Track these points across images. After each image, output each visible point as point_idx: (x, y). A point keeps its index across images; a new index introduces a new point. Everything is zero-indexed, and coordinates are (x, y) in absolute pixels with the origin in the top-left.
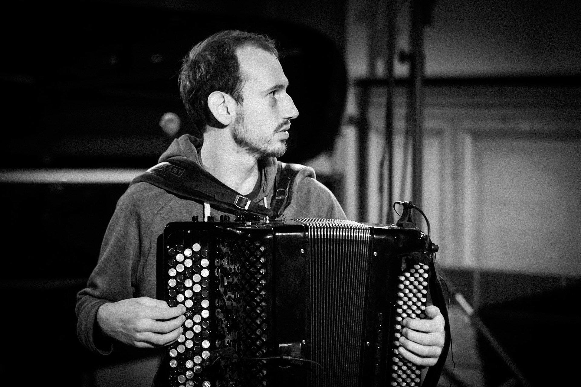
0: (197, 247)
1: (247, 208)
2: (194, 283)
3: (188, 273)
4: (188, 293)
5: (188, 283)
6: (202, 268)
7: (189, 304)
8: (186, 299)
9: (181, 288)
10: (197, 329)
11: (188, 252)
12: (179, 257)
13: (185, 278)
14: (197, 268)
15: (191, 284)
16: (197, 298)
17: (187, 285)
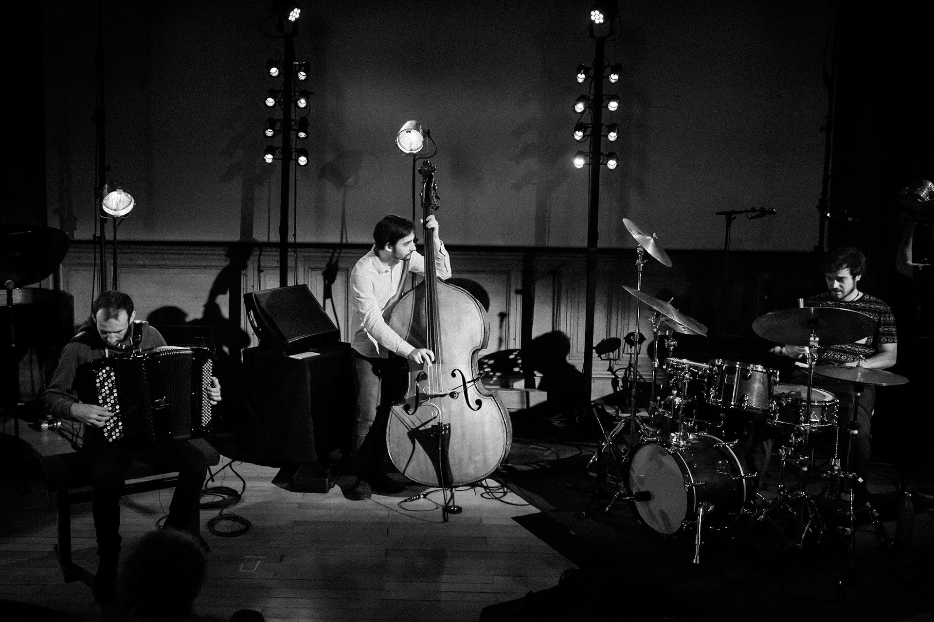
0: (108, 368)
1: (123, 348)
2: (109, 383)
3: (105, 380)
4: (106, 388)
5: (106, 384)
6: (111, 376)
7: (108, 392)
8: (106, 390)
9: (103, 386)
10: (113, 402)
11: (104, 371)
12: (100, 374)
13: (104, 382)
14: (109, 377)
16: (111, 389)
17: (105, 385)
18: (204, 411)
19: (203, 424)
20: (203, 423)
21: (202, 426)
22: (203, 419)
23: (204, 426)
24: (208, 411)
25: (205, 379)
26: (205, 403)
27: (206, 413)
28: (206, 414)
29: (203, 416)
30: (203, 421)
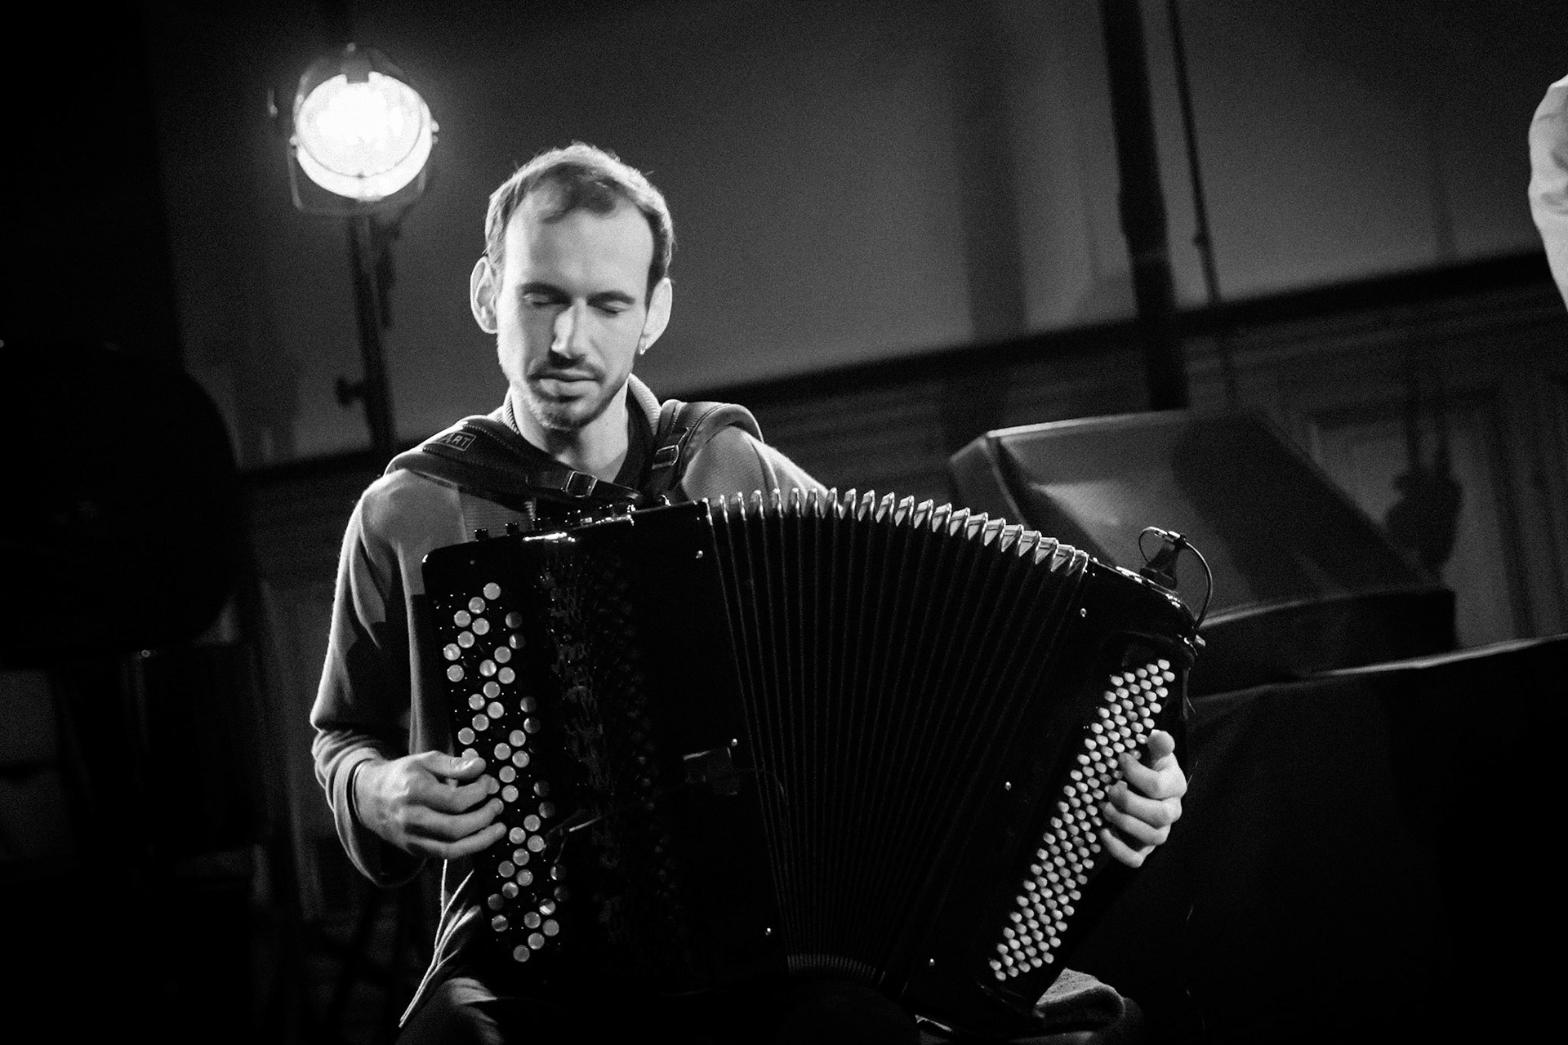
0: (492, 591)
2: (499, 666)
3: (485, 649)
4: (491, 690)
5: (488, 669)
6: (509, 633)
7: (497, 710)
8: (488, 701)
9: (474, 682)
10: (522, 760)
11: (476, 605)
12: (461, 618)
13: (480, 659)
14: (499, 635)
15: (494, 670)
16: (508, 696)
17: (486, 673)
18: (1031, 905)
19: (997, 966)
20: (999, 957)
21: (993, 972)
22: (1006, 942)
23: (1001, 976)
24: (1049, 912)
25: (1099, 748)
26: (1049, 867)
27: (1036, 917)
28: (1034, 925)
29: (1013, 926)
30: (1003, 948)
